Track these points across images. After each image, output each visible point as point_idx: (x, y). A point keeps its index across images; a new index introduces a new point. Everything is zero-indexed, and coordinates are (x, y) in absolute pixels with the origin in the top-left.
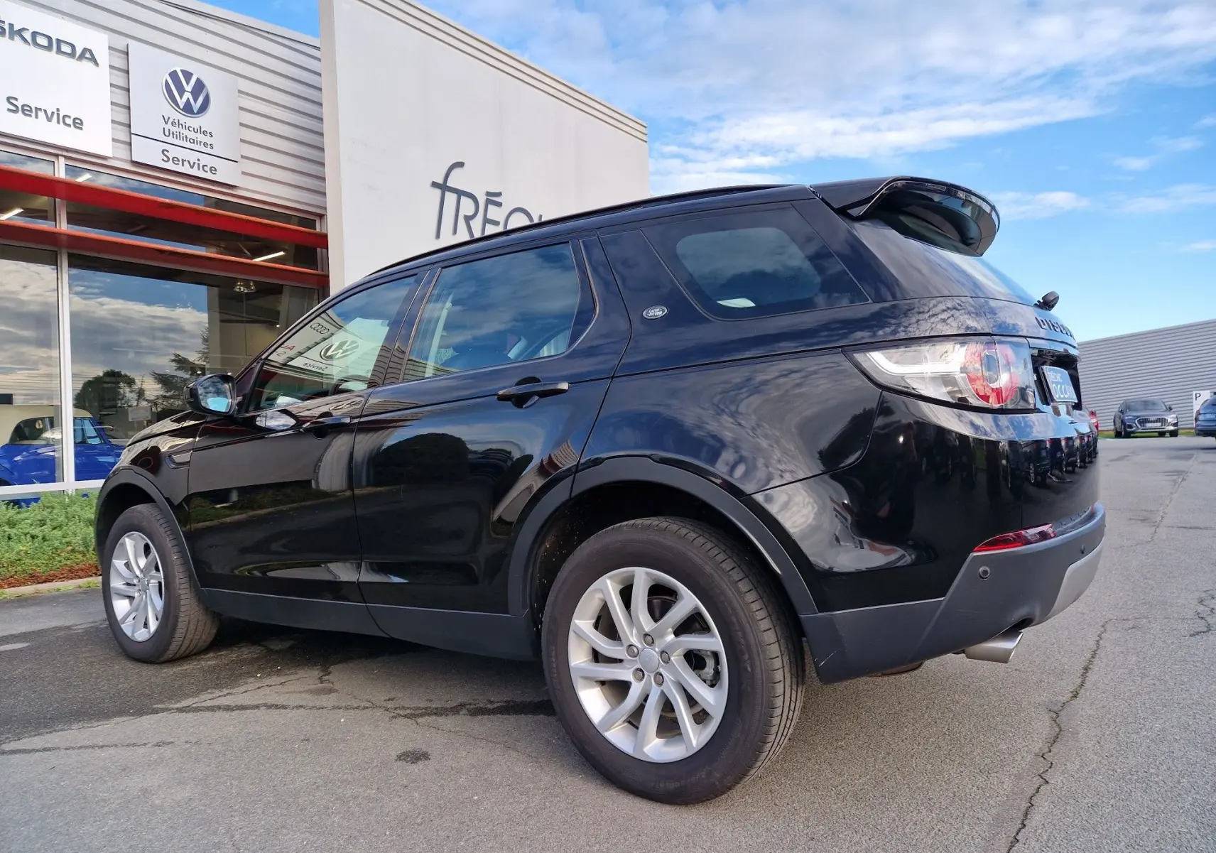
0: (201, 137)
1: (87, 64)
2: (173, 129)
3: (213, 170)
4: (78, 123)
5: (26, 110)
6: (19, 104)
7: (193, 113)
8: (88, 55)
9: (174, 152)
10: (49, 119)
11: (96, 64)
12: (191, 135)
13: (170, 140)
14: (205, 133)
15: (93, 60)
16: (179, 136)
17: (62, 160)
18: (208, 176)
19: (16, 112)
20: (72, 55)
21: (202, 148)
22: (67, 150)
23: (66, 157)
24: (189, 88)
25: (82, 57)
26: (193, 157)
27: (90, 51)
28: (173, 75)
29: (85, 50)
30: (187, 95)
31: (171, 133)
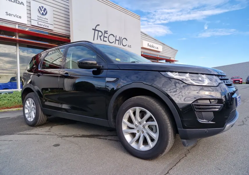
1: (22, 5)
2: (39, 18)
3: (48, 27)
4: (20, 17)
5: (10, 15)
6: (8, 13)
7: (44, 15)
8: (22, 3)
9: (40, 23)
10: (14, 17)
11: (24, 5)
12: (43, 19)
13: (39, 20)
14: (46, 19)
15: (23, 4)
16: (41, 20)
17: (17, 25)
19: (8, 15)
20: (19, 3)
21: (46, 22)
23: (18, 24)
24: (43, 10)
25: (21, 4)
26: (44, 24)
28: (40, 7)
29: (21, 2)
30: (43, 11)
31: (39, 19)
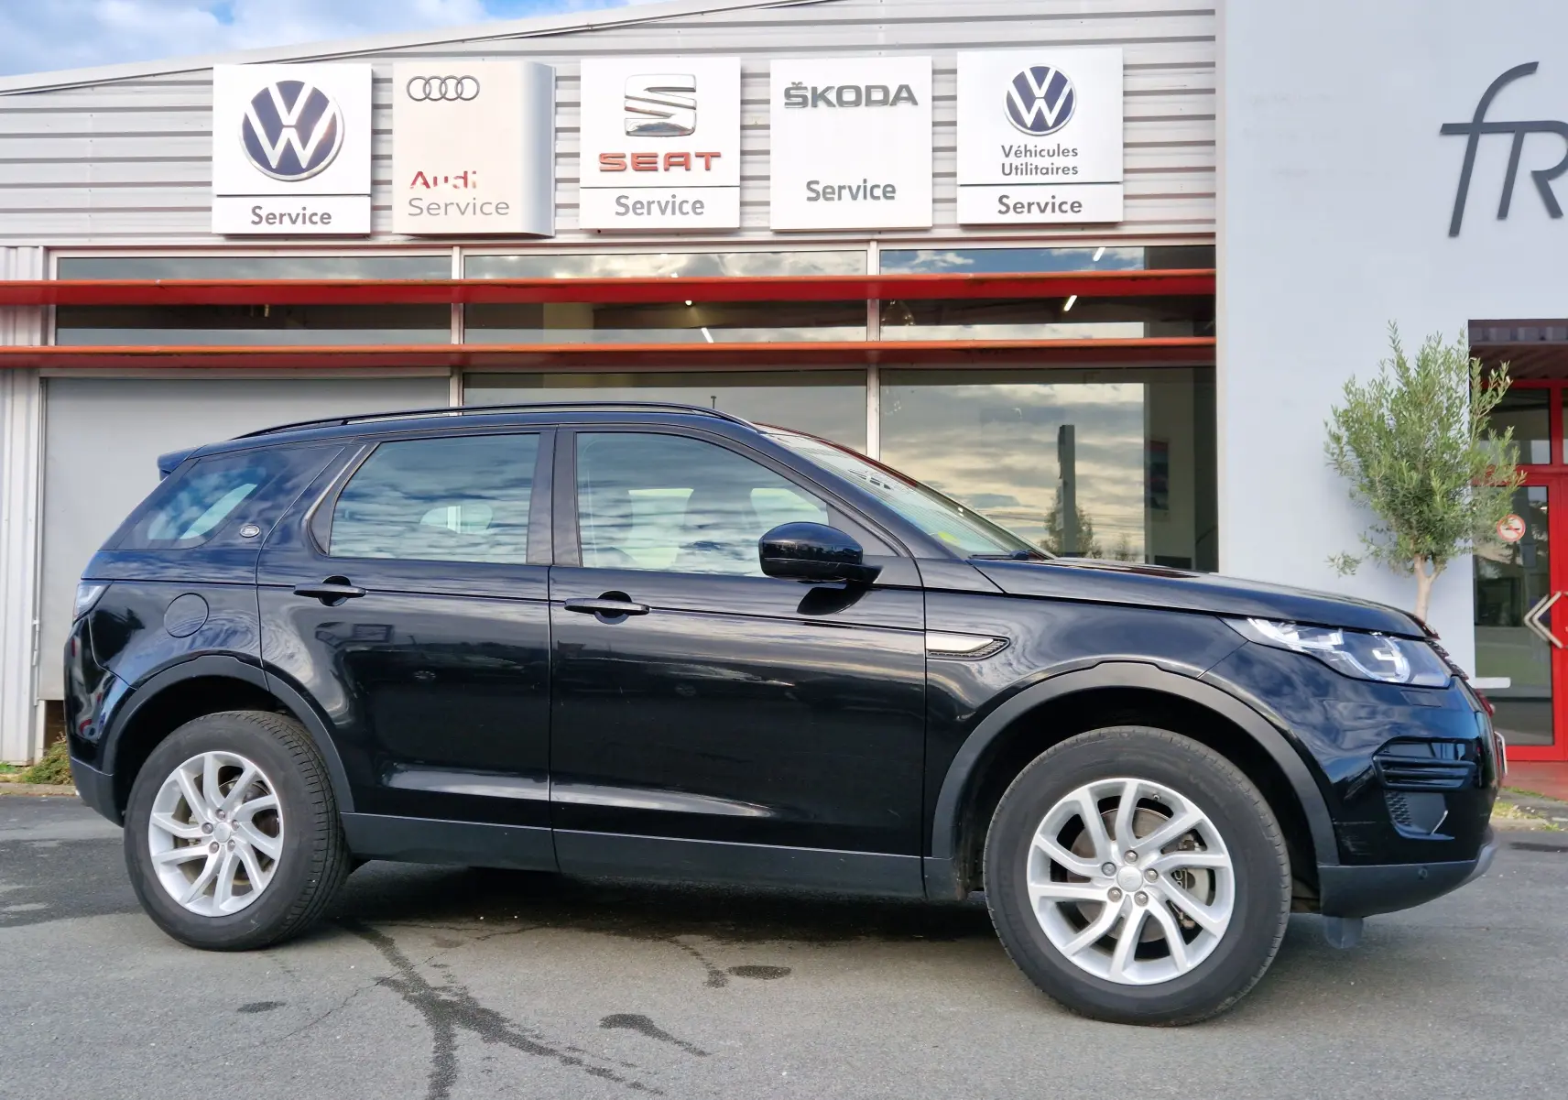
0: (1060, 161)
1: (904, 107)
2: (1017, 162)
3: (1076, 206)
4: (889, 191)
5: (829, 193)
6: (819, 188)
7: (1049, 128)
8: (904, 94)
9: (1016, 195)
10: (854, 197)
11: (915, 103)
12: (1044, 162)
13: (1013, 179)
14: (1065, 153)
15: (912, 99)
16: (1026, 170)
17: (874, 245)
18: (1070, 217)
19: (815, 199)
20: (884, 102)
21: (1061, 178)
22: (880, 231)
23: (879, 241)
24: (1040, 92)
25: (897, 98)
26: (1042, 195)
27: (907, 88)
29: (901, 88)
30: (1040, 104)
31: (1016, 164)
